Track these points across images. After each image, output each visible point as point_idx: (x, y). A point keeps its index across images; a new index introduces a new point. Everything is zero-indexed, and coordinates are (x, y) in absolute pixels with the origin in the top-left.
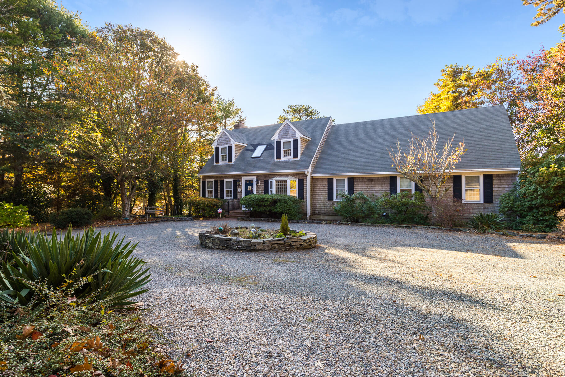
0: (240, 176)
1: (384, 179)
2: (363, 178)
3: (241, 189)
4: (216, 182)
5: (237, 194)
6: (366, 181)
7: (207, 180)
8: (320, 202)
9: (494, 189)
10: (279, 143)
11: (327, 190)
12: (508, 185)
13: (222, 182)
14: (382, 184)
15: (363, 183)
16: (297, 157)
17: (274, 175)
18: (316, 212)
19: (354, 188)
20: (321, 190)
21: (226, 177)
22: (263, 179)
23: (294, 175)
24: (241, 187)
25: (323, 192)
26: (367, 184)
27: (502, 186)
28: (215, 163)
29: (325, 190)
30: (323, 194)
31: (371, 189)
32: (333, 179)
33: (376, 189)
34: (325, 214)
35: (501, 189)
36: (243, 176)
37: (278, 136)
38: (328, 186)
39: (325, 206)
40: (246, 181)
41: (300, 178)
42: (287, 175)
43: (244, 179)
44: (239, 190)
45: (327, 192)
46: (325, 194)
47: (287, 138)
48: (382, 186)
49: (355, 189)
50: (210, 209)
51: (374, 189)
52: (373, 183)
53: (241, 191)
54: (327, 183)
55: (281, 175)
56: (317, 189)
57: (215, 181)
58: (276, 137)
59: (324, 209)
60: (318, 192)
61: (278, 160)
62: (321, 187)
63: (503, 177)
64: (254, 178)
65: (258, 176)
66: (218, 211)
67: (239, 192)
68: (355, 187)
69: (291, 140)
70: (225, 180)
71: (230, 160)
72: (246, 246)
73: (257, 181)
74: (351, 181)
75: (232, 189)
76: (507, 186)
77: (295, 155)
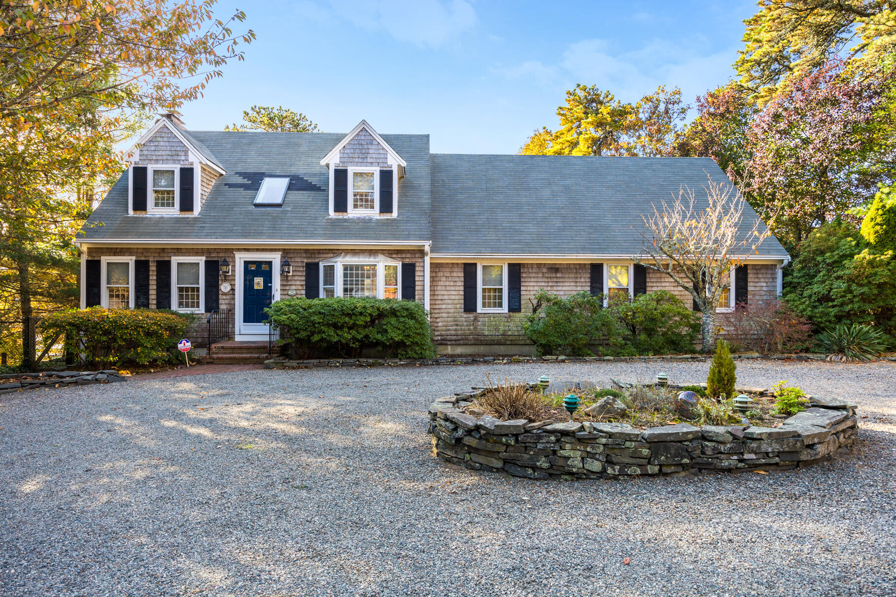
0: (230, 251)
1: (578, 268)
2: (539, 266)
3: (233, 285)
4: (142, 267)
5: (217, 300)
6: (545, 270)
7: (105, 260)
8: (444, 315)
9: (750, 289)
10: (341, 175)
11: (462, 288)
12: (767, 282)
13: (164, 268)
14: (576, 278)
15: (540, 275)
16: (391, 212)
17: (336, 252)
18: (436, 338)
19: (520, 286)
20: (448, 288)
21: (179, 251)
22: (300, 262)
23: (392, 253)
24: (230, 279)
25: (453, 293)
26: (548, 277)
27: (759, 284)
28: (131, 212)
29: (457, 288)
30: (453, 297)
31: (555, 288)
32: (475, 264)
33: (564, 288)
34: (457, 343)
35: (758, 289)
36: (239, 250)
37: (338, 156)
38: (465, 281)
39: (457, 325)
40: (247, 263)
41: (407, 261)
42: (372, 252)
43: (240, 259)
44: (225, 287)
45: (462, 293)
46: (457, 297)
47: (362, 164)
48: (576, 282)
49: (522, 288)
50: (154, 340)
51: (560, 288)
52: (559, 275)
53: (233, 290)
54: (462, 275)
55: (354, 252)
56: (439, 288)
57: (137, 263)
58: (333, 159)
59: (456, 330)
60: (442, 293)
61: (340, 216)
62: (447, 283)
63: (760, 269)
64: (276, 259)
65: (287, 253)
66: (180, 346)
67: (224, 294)
68: (522, 284)
69: (376, 170)
70: (175, 260)
71: (187, 204)
72: (778, 454)
73: (285, 264)
74: (516, 271)
75: (202, 285)
76: (765, 284)
77: (386, 207)
